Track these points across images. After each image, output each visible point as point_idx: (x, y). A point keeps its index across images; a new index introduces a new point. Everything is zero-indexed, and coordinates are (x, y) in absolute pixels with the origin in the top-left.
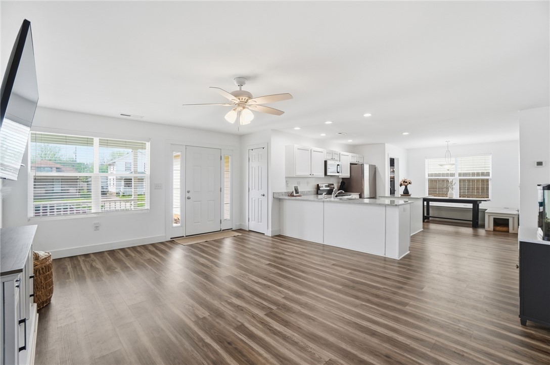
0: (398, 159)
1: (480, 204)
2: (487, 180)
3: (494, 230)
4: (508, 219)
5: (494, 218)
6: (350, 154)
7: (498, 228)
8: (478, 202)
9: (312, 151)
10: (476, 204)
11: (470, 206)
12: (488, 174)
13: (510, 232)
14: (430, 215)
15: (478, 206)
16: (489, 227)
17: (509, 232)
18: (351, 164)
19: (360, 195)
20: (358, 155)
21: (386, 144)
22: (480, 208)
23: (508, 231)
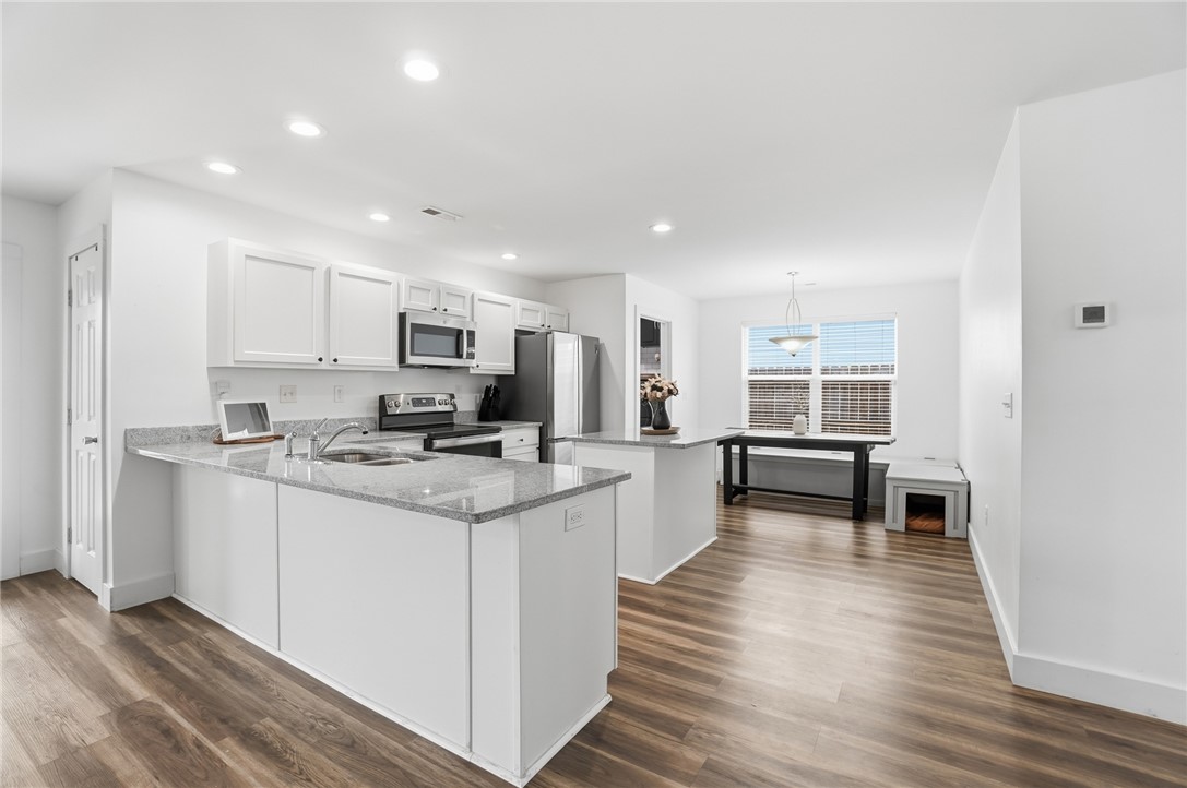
0: (669, 324)
1: (871, 452)
2: (885, 386)
3: (909, 530)
4: (943, 498)
5: (908, 494)
6: (518, 303)
7: (919, 523)
8: (868, 446)
9: (334, 275)
10: (861, 449)
11: (849, 456)
12: (887, 369)
13: (947, 535)
14: (750, 484)
15: (867, 456)
16: (894, 520)
17: (944, 533)
18: (519, 332)
19: (540, 428)
20: (547, 308)
21: (627, 275)
22: (871, 461)
23: (942, 532)
